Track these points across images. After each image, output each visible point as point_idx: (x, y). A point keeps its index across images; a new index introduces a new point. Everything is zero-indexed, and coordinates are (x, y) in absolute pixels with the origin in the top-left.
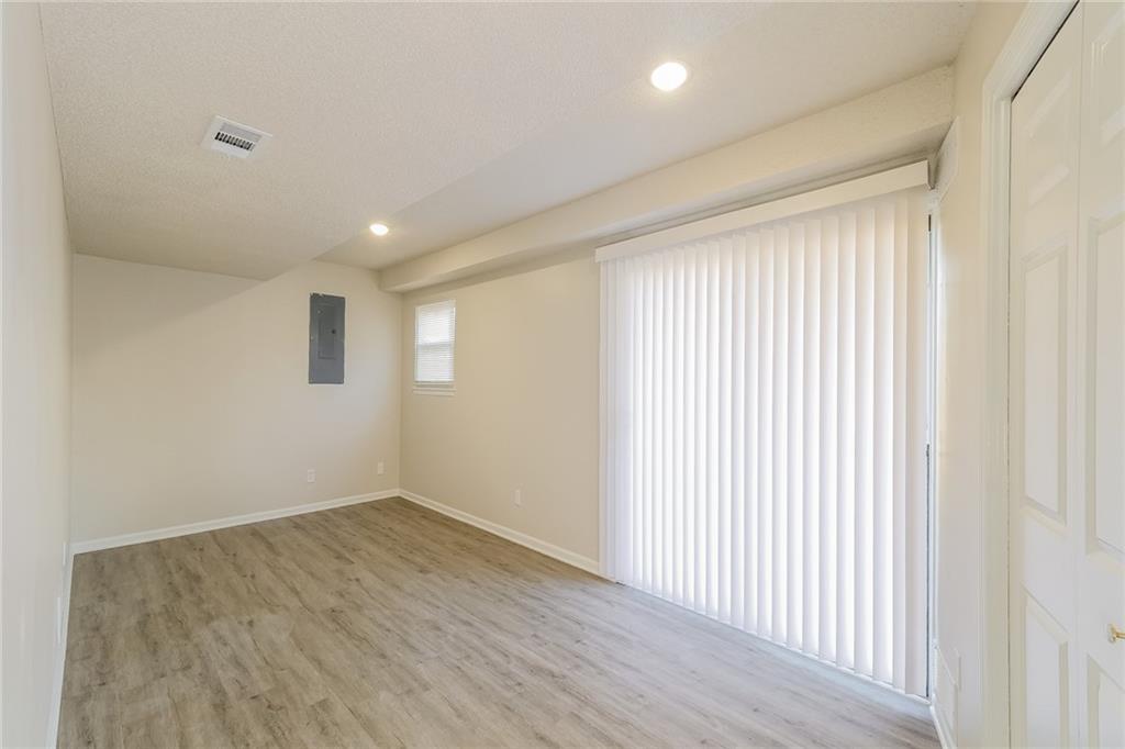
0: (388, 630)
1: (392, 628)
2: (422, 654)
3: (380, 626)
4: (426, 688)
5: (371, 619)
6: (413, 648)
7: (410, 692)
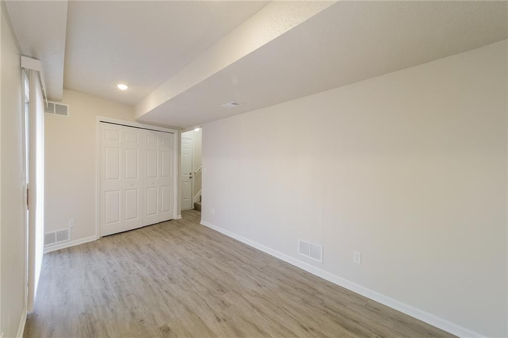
0: (192, 279)
1: (191, 280)
2: (179, 269)
3: (197, 281)
4: (180, 260)
5: (202, 285)
6: (183, 271)
7: (185, 259)
